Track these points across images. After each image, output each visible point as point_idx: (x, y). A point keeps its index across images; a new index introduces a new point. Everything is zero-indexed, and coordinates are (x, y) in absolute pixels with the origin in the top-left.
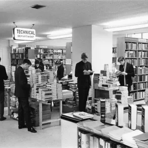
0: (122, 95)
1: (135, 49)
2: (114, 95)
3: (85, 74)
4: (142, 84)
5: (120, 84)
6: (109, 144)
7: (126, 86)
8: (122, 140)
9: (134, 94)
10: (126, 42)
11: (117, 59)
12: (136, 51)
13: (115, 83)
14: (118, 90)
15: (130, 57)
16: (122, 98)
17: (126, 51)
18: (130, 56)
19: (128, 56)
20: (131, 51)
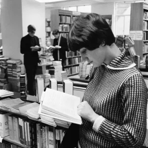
0: (55, 70)
1: (69, 23)
2: (47, 71)
3: (33, 50)
4: (77, 58)
5: (53, 59)
6: (28, 123)
7: (60, 60)
8: (40, 118)
9: (70, 69)
10: (60, 15)
11: (52, 32)
12: (70, 25)
13: (49, 58)
14: (52, 65)
15: (64, 31)
16: (55, 74)
17: (60, 24)
18: (64, 29)
19: (62, 29)
20: (65, 24)
